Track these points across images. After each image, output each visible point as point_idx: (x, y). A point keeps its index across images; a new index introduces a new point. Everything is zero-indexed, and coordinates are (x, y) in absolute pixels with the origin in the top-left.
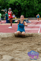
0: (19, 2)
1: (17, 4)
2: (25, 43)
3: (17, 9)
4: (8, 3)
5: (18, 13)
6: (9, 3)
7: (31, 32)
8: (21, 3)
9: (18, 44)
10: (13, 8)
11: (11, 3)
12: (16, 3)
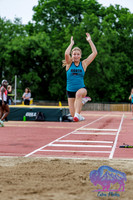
0: (44, 45)
1: (38, 52)
2: (62, 193)
3: (36, 70)
4: (4, 49)
5: (39, 84)
6: (9, 47)
7: (84, 155)
8: (50, 51)
9: (37, 195)
10: (22, 67)
11: (15, 48)
12: (33, 49)
